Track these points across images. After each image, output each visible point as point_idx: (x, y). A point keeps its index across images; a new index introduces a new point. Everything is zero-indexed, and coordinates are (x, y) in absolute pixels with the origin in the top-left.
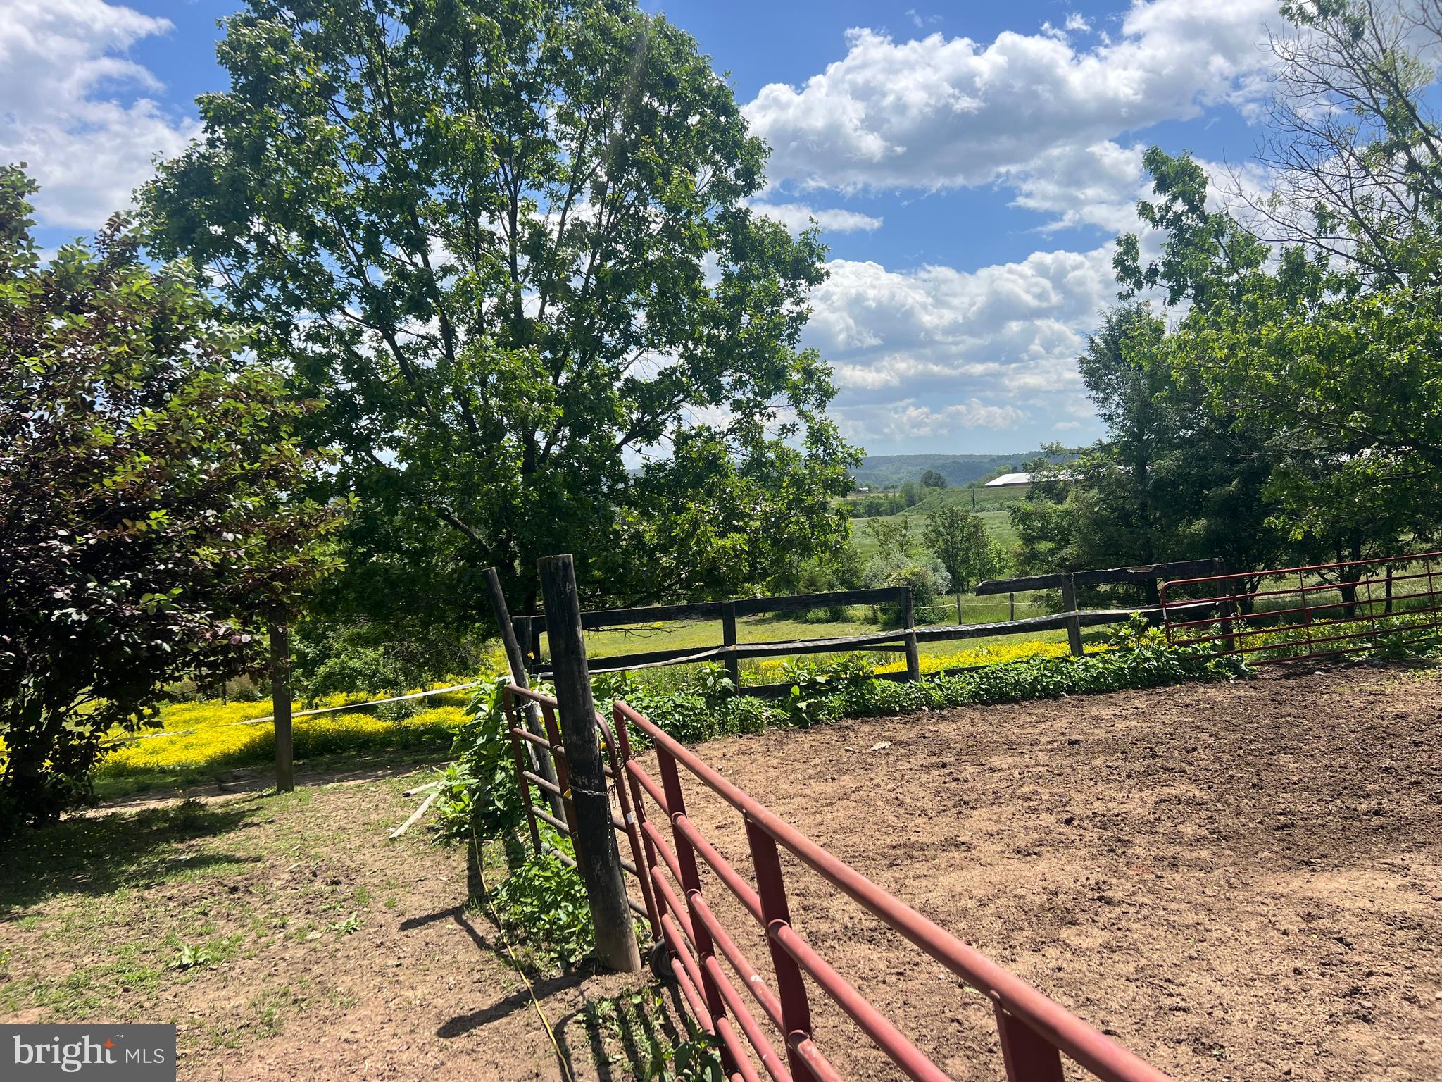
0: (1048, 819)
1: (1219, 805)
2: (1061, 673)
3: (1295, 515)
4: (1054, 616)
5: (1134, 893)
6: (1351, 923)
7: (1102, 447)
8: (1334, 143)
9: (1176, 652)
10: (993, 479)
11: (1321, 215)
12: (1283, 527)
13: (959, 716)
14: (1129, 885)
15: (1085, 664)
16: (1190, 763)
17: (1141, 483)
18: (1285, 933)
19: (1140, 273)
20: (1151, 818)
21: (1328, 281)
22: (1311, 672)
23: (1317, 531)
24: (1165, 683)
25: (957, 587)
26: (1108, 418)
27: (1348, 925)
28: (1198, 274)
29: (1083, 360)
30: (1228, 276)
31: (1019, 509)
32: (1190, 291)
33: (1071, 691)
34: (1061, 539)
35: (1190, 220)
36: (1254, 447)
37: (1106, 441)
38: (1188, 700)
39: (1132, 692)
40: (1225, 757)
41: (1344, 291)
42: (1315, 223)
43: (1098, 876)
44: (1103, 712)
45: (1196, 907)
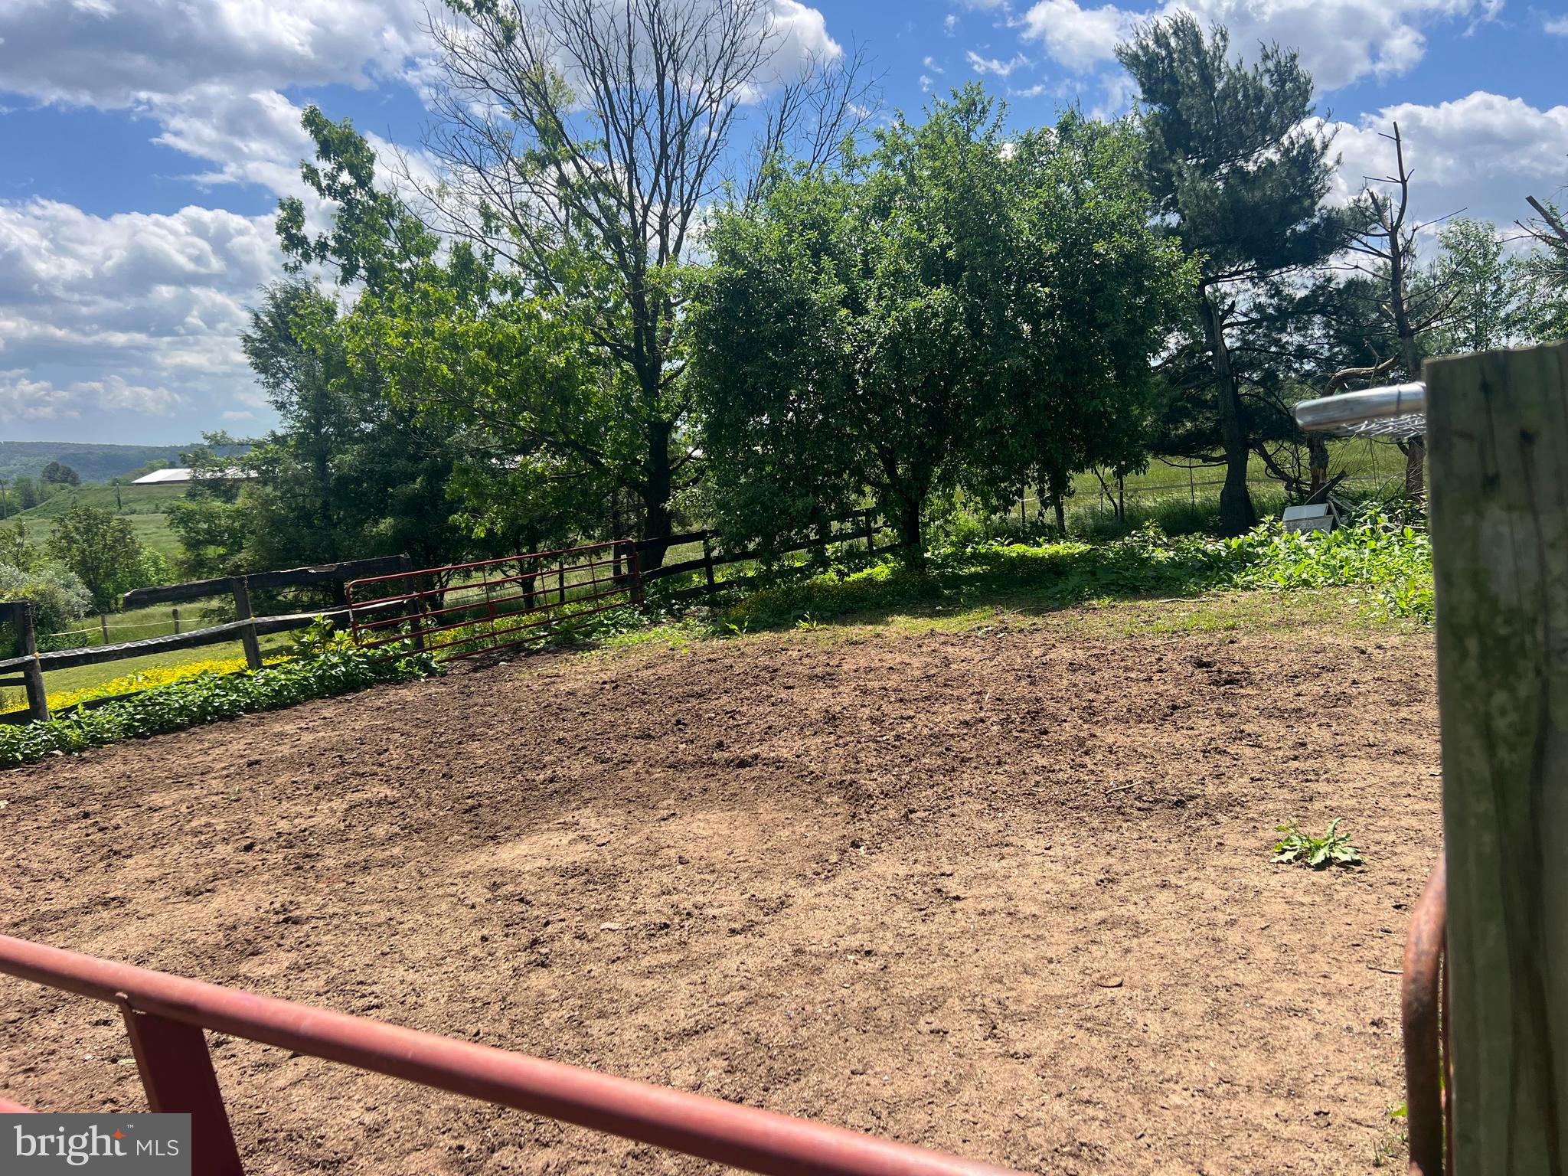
0: (223, 851)
1: (411, 801)
2: (237, 690)
3: (476, 512)
4: (226, 626)
5: (324, 906)
6: (531, 883)
7: (276, 439)
8: (494, 144)
9: (364, 655)
10: (143, 475)
11: (487, 215)
12: (467, 526)
13: (106, 757)
14: (319, 900)
15: (266, 677)
16: (381, 765)
17: (322, 480)
18: (473, 907)
19: (308, 244)
20: (342, 826)
21: (494, 281)
22: (496, 663)
23: (498, 528)
24: (355, 689)
25: (101, 606)
26: (281, 406)
27: (528, 885)
28: (370, 256)
29: (247, 339)
30: (400, 262)
31: (178, 508)
32: (363, 272)
33: (249, 709)
34: (233, 544)
35: (359, 195)
36: (436, 442)
37: (280, 432)
38: (379, 703)
39: (319, 703)
40: (416, 753)
41: (509, 293)
42: (481, 221)
43: (284, 897)
44: (287, 727)
45: (387, 903)
